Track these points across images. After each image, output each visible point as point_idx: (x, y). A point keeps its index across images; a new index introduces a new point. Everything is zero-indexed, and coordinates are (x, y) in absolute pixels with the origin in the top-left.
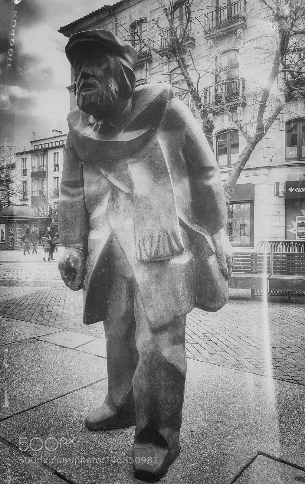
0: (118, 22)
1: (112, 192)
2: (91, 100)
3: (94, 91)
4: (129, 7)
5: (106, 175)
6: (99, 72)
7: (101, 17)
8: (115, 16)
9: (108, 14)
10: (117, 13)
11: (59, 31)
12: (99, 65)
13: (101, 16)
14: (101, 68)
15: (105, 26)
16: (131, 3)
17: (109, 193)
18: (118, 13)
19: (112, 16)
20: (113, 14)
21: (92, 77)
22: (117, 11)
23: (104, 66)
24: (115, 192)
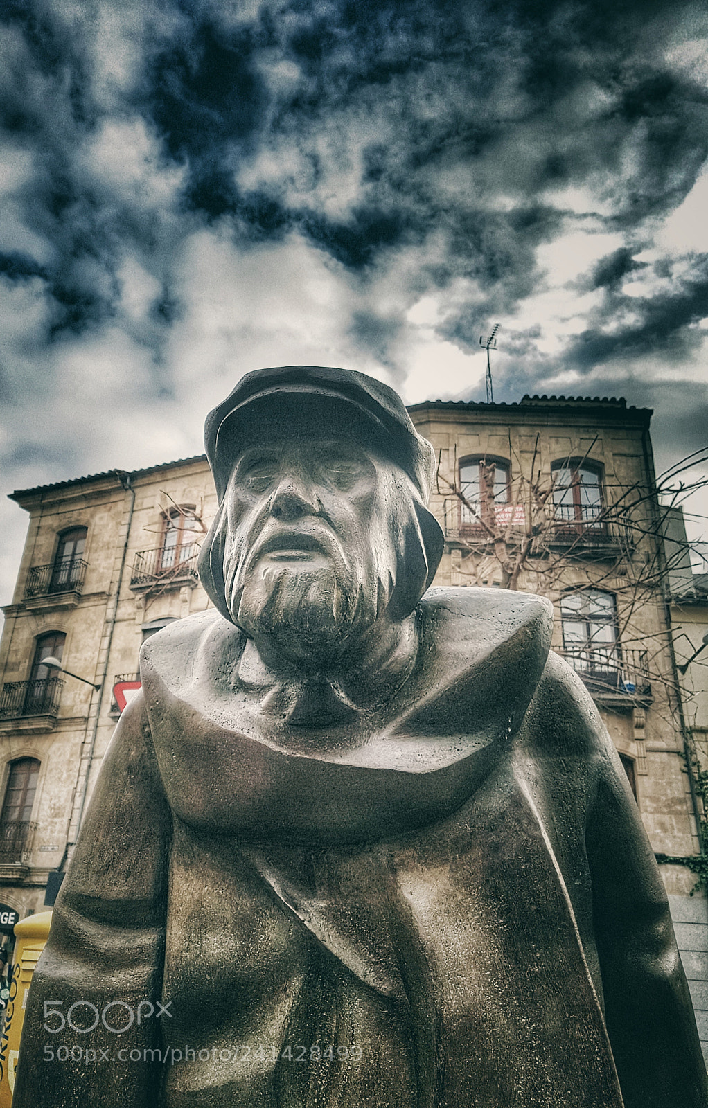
0: (138, 501)
1: (307, 981)
2: (305, 593)
3: (318, 564)
4: (164, 481)
5: (291, 900)
6: (342, 505)
7: (105, 487)
8: (133, 491)
9: (119, 485)
10: (136, 487)
11: (10, 496)
12: (342, 484)
13: (104, 485)
14: (349, 495)
15: (109, 505)
16: (168, 474)
17: (296, 983)
18: (140, 486)
19: (126, 490)
20: (130, 487)
21: (313, 514)
22: (139, 482)
23: (361, 489)
24: (322, 982)
